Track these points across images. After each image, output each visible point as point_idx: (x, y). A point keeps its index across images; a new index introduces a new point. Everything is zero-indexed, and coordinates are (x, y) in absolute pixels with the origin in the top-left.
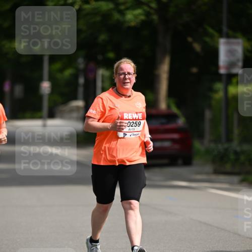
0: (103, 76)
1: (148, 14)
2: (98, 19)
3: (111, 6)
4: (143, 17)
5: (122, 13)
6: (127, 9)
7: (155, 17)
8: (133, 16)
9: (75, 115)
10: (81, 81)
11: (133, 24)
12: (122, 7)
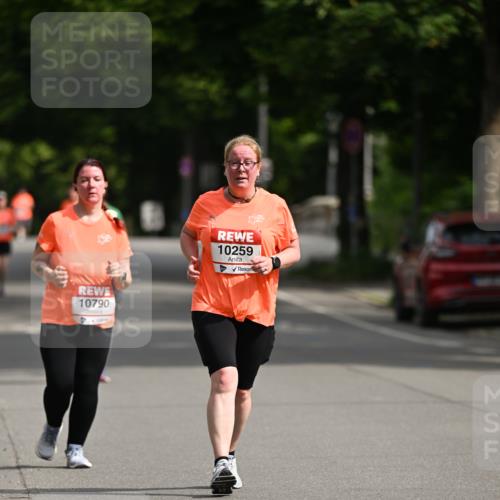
0: (375, 147)
1: (463, 24)
2: (366, 34)
3: (390, 9)
4: (454, 30)
5: (413, 22)
6: (423, 13)
7: (479, 30)
8: (434, 28)
9: (321, 224)
10: (333, 156)
11: (434, 43)
12: (413, 11)
